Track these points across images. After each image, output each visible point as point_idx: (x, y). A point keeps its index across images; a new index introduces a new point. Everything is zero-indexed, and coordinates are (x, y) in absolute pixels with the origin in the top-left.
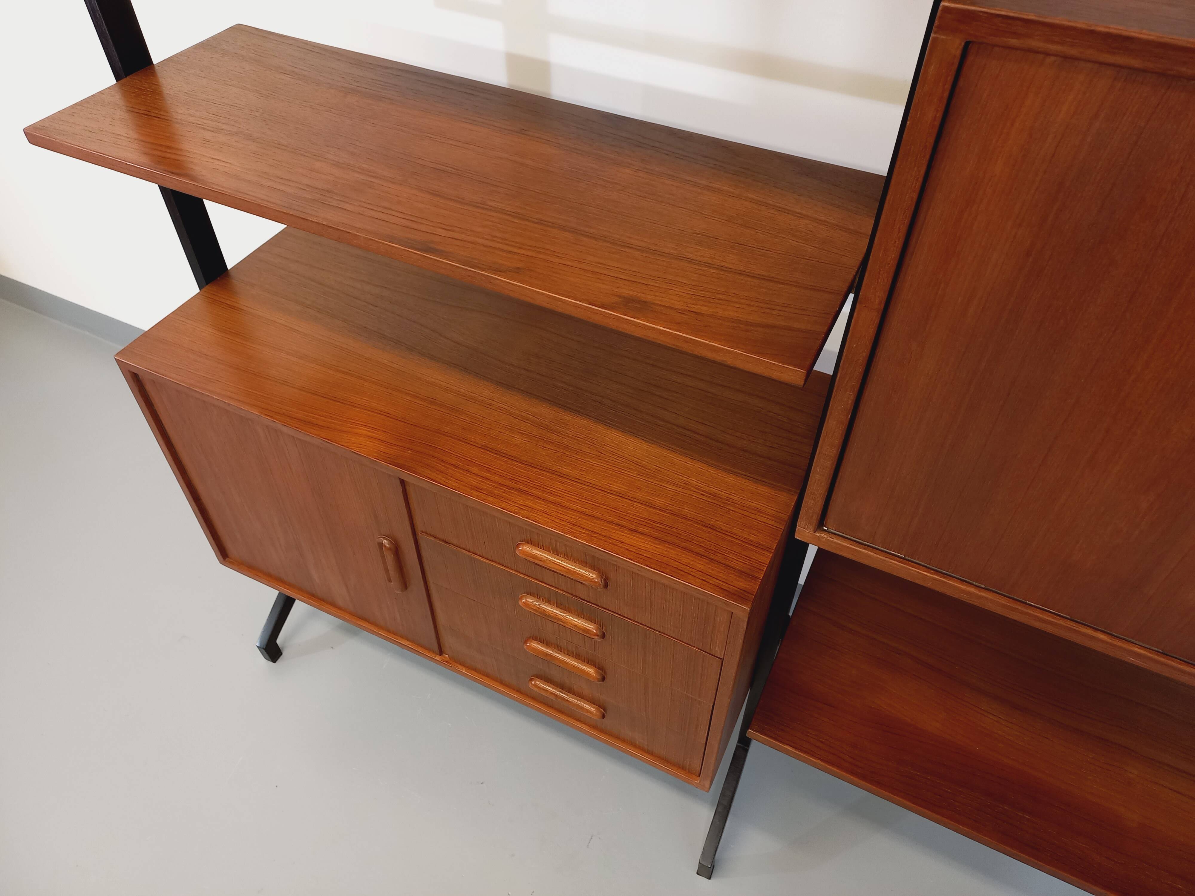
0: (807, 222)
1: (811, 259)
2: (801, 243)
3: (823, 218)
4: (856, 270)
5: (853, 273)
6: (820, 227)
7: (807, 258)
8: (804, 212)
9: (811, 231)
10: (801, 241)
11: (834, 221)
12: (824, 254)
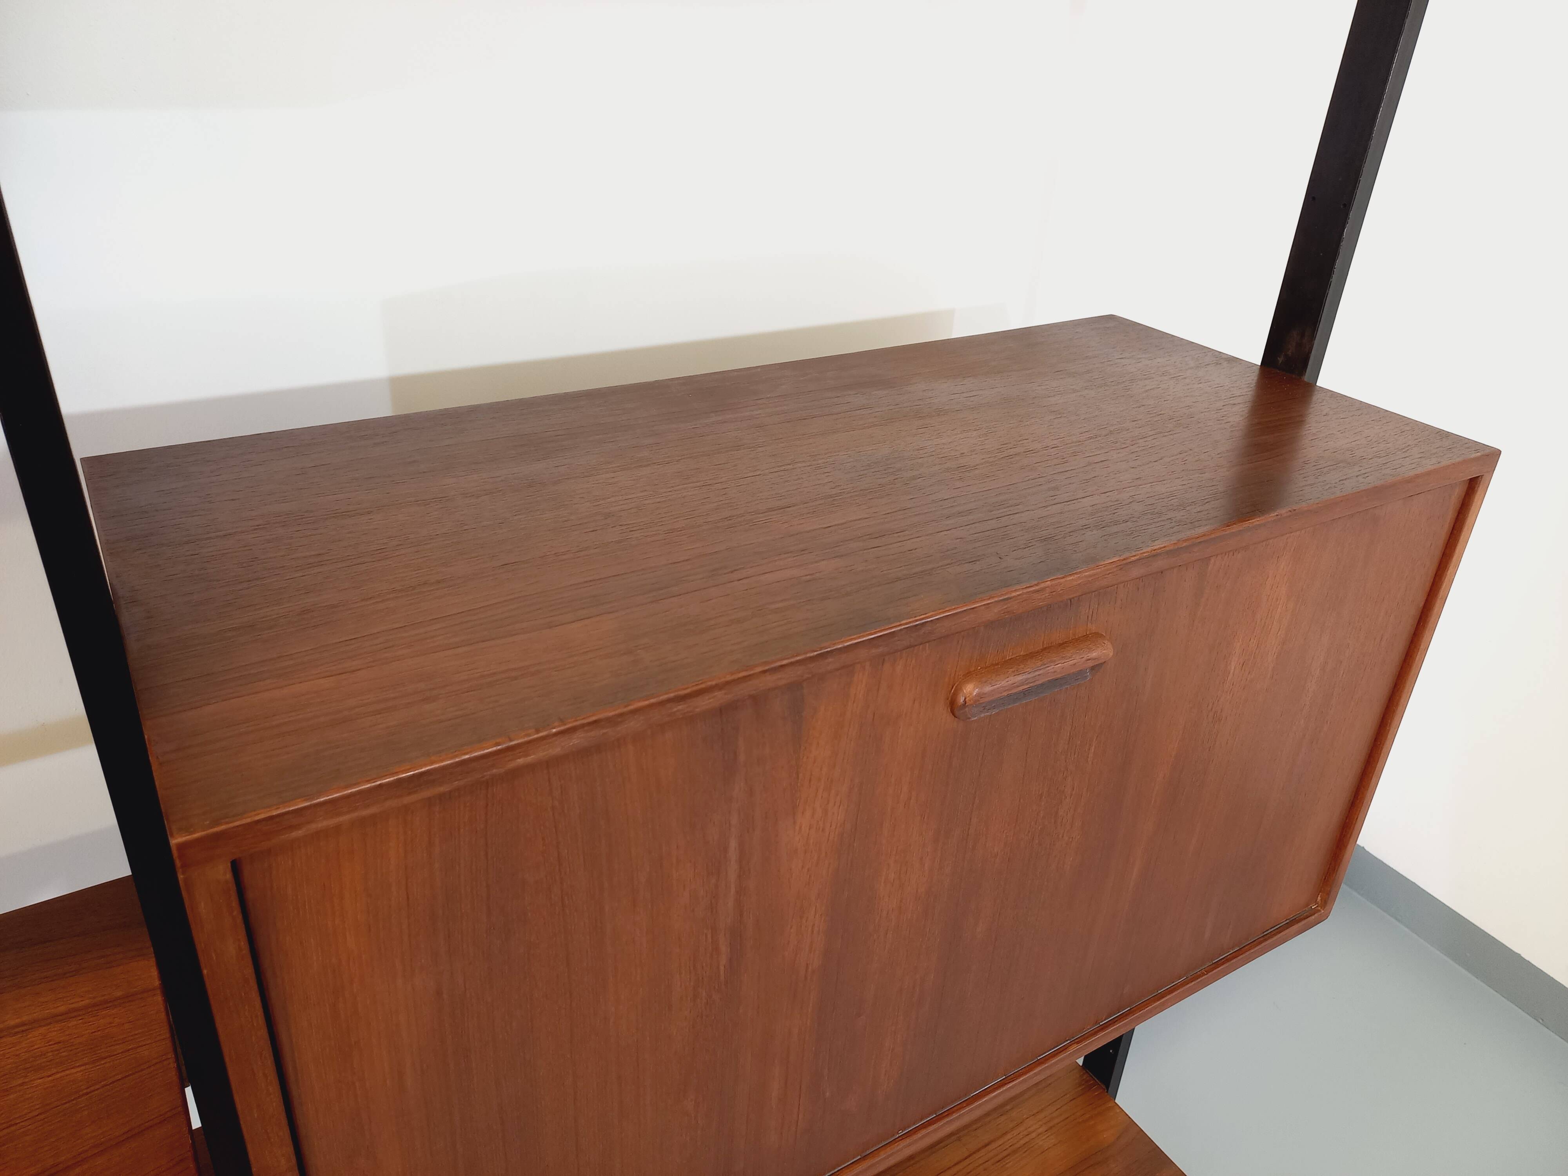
0: (42, 1030)
1: (92, 1088)
2: (58, 1073)
3: (63, 1009)
4: (173, 1056)
5: (173, 1065)
6: (70, 1025)
7: (85, 1091)
8: (25, 1018)
9: (59, 1043)
10: (55, 1071)
11: (83, 1002)
12: (107, 1065)
